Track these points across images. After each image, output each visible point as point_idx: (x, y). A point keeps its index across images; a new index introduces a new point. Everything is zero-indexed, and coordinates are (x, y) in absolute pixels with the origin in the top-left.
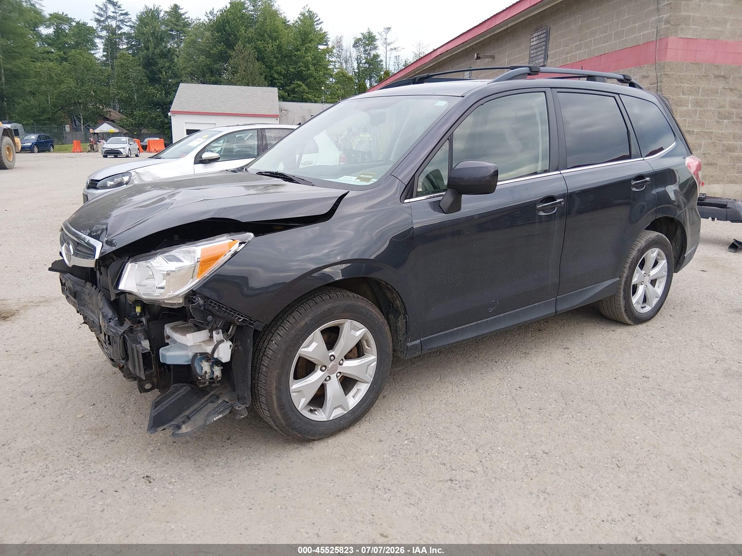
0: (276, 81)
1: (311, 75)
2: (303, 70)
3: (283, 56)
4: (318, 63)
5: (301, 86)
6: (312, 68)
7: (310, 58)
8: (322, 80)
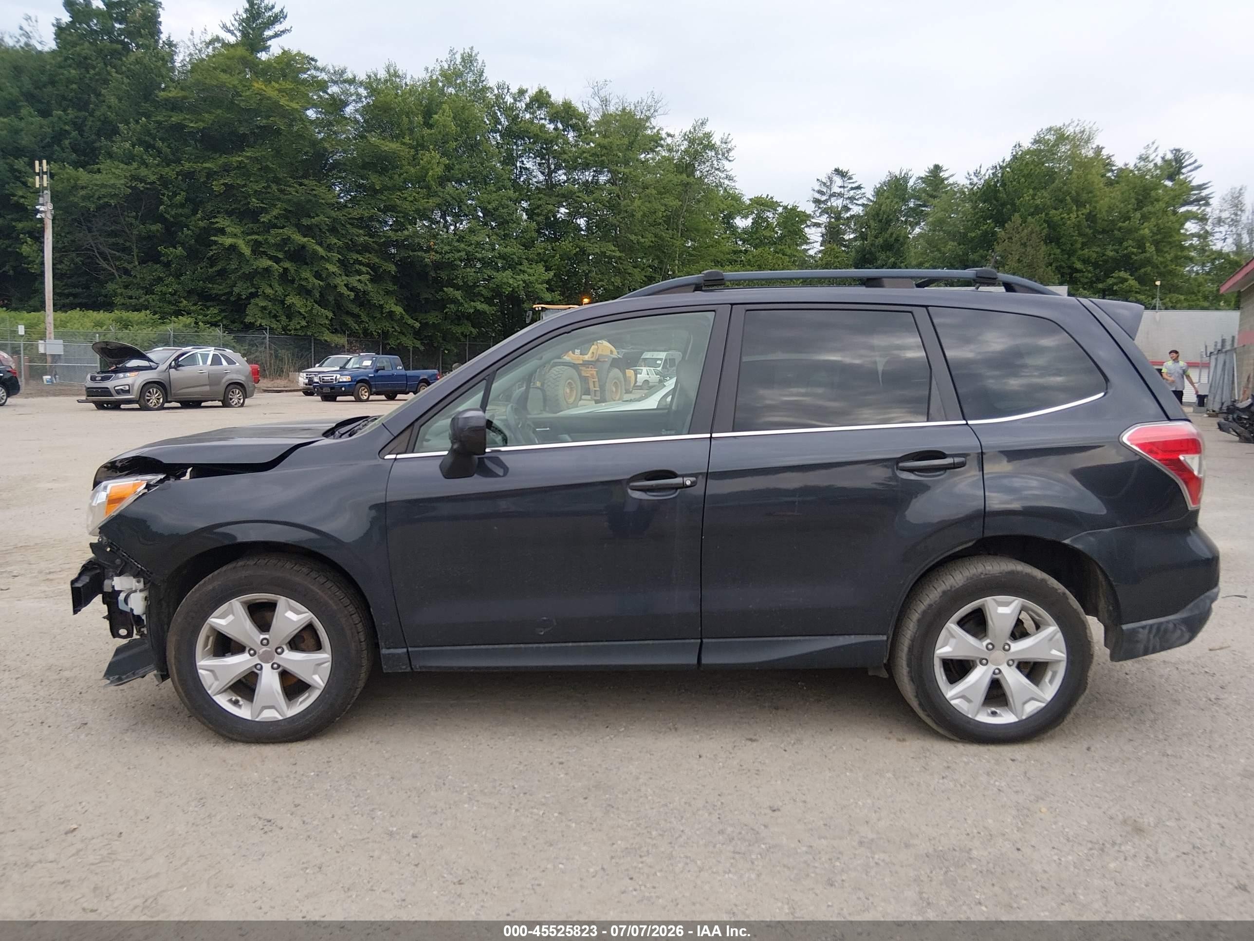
0: (1078, 275)
1: (1148, 262)
2: (1133, 253)
3: (1097, 231)
4: (1166, 240)
5: (1126, 280)
6: (1151, 249)
7: (1147, 231)
8: (1169, 268)
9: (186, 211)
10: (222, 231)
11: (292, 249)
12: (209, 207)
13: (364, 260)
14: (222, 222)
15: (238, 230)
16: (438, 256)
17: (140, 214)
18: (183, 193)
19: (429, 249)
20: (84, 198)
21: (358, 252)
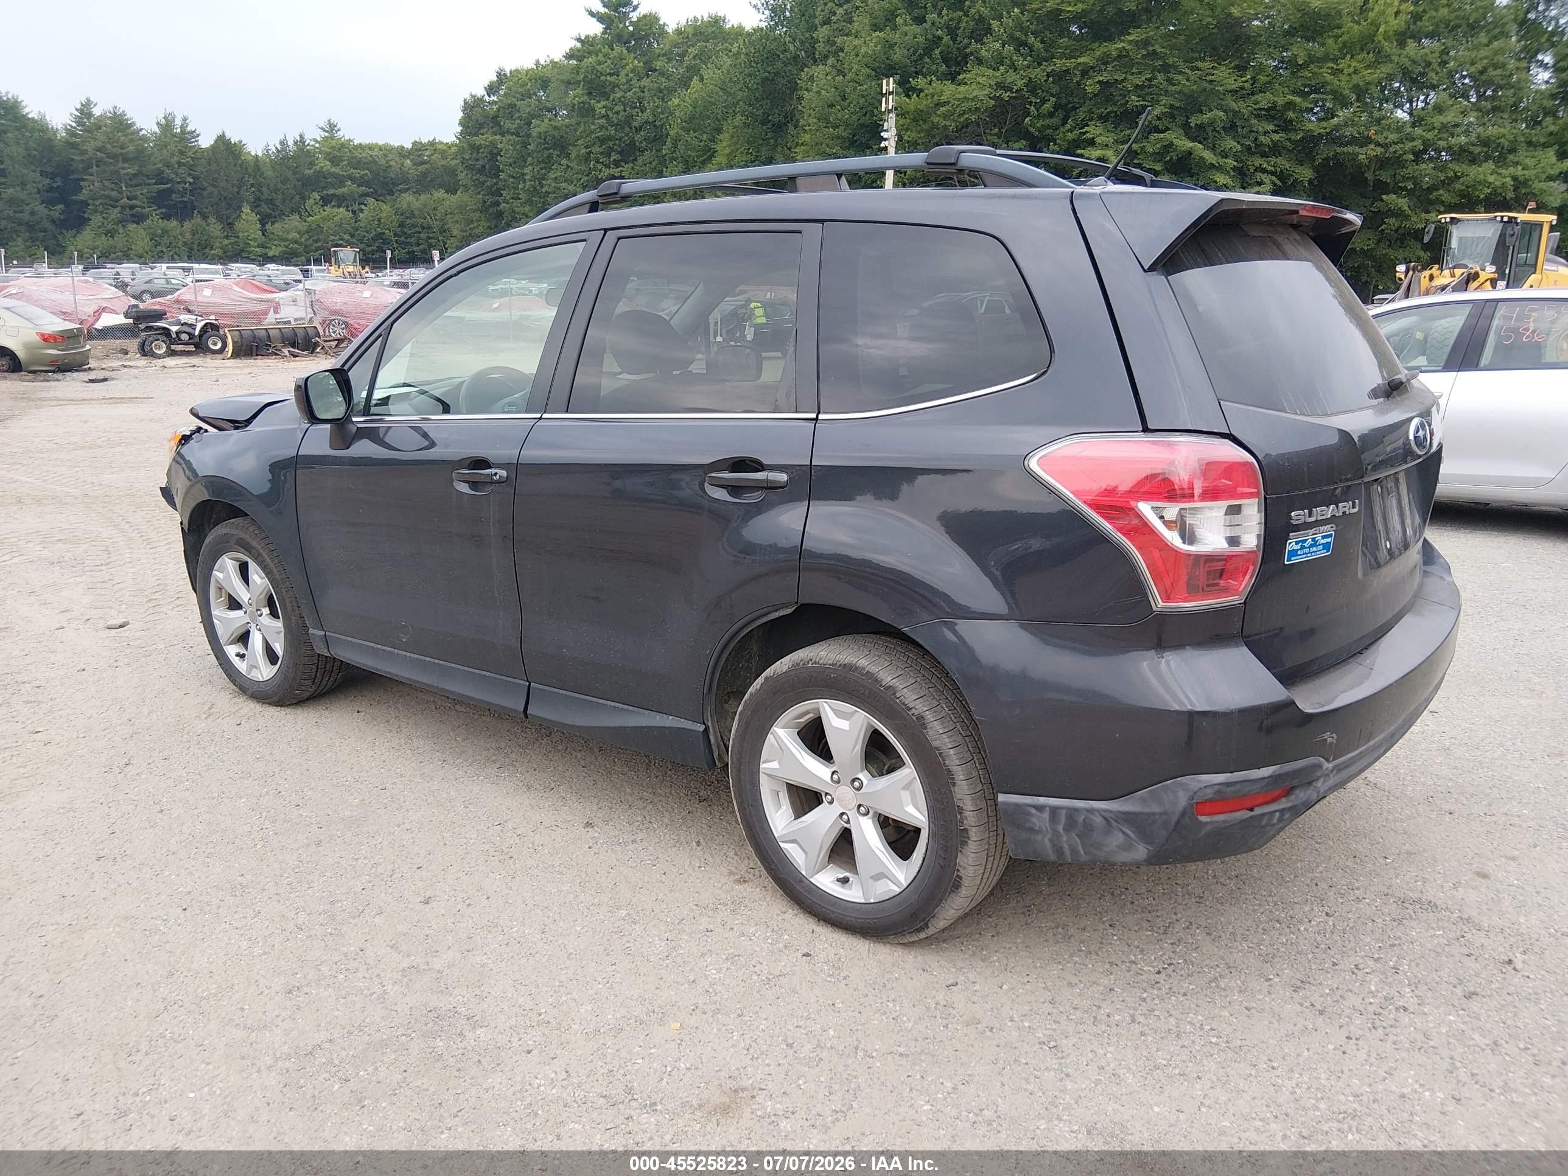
9: (1055, 121)
10: (1092, 143)
11: (1175, 158)
12: (1081, 114)
13: (1270, 168)
14: (1093, 130)
15: (1110, 139)
16: (1379, 150)
17: (1004, 131)
18: (1053, 99)
19: (1365, 141)
20: (945, 117)
21: (1264, 155)
